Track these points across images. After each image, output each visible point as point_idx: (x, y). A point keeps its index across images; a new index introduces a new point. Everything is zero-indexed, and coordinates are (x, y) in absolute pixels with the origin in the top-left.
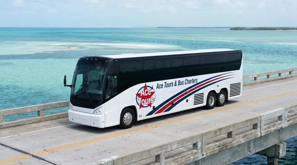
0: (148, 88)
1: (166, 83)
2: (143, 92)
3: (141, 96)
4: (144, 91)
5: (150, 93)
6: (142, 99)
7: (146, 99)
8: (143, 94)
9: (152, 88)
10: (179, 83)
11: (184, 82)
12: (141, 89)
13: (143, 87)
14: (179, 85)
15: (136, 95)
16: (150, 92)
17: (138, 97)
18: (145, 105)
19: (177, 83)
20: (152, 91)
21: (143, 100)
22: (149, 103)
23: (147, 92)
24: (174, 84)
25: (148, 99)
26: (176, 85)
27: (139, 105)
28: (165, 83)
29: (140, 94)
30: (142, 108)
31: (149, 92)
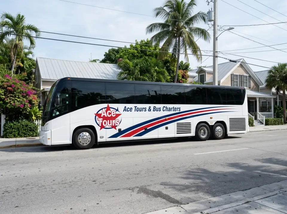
0: (111, 109)
1: (137, 107)
2: (104, 113)
3: (102, 116)
4: (106, 112)
5: (114, 115)
6: (103, 120)
7: (108, 121)
8: (105, 114)
9: (117, 110)
10: (154, 109)
11: (162, 109)
12: (102, 109)
13: (105, 108)
14: (153, 111)
15: (95, 115)
16: (115, 113)
17: (97, 117)
18: (107, 127)
19: (152, 108)
20: (117, 113)
21: (105, 121)
22: (113, 125)
23: (110, 114)
24: (147, 109)
25: (111, 121)
26: (150, 111)
27: (99, 125)
28: (135, 107)
29: (101, 114)
30: (103, 129)
31: (112, 113)
